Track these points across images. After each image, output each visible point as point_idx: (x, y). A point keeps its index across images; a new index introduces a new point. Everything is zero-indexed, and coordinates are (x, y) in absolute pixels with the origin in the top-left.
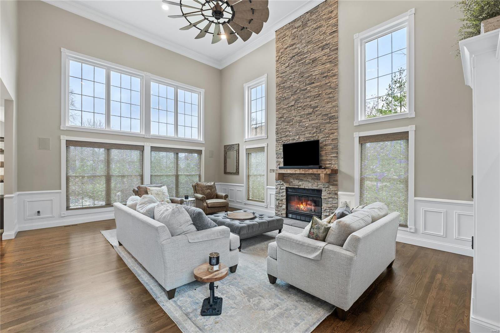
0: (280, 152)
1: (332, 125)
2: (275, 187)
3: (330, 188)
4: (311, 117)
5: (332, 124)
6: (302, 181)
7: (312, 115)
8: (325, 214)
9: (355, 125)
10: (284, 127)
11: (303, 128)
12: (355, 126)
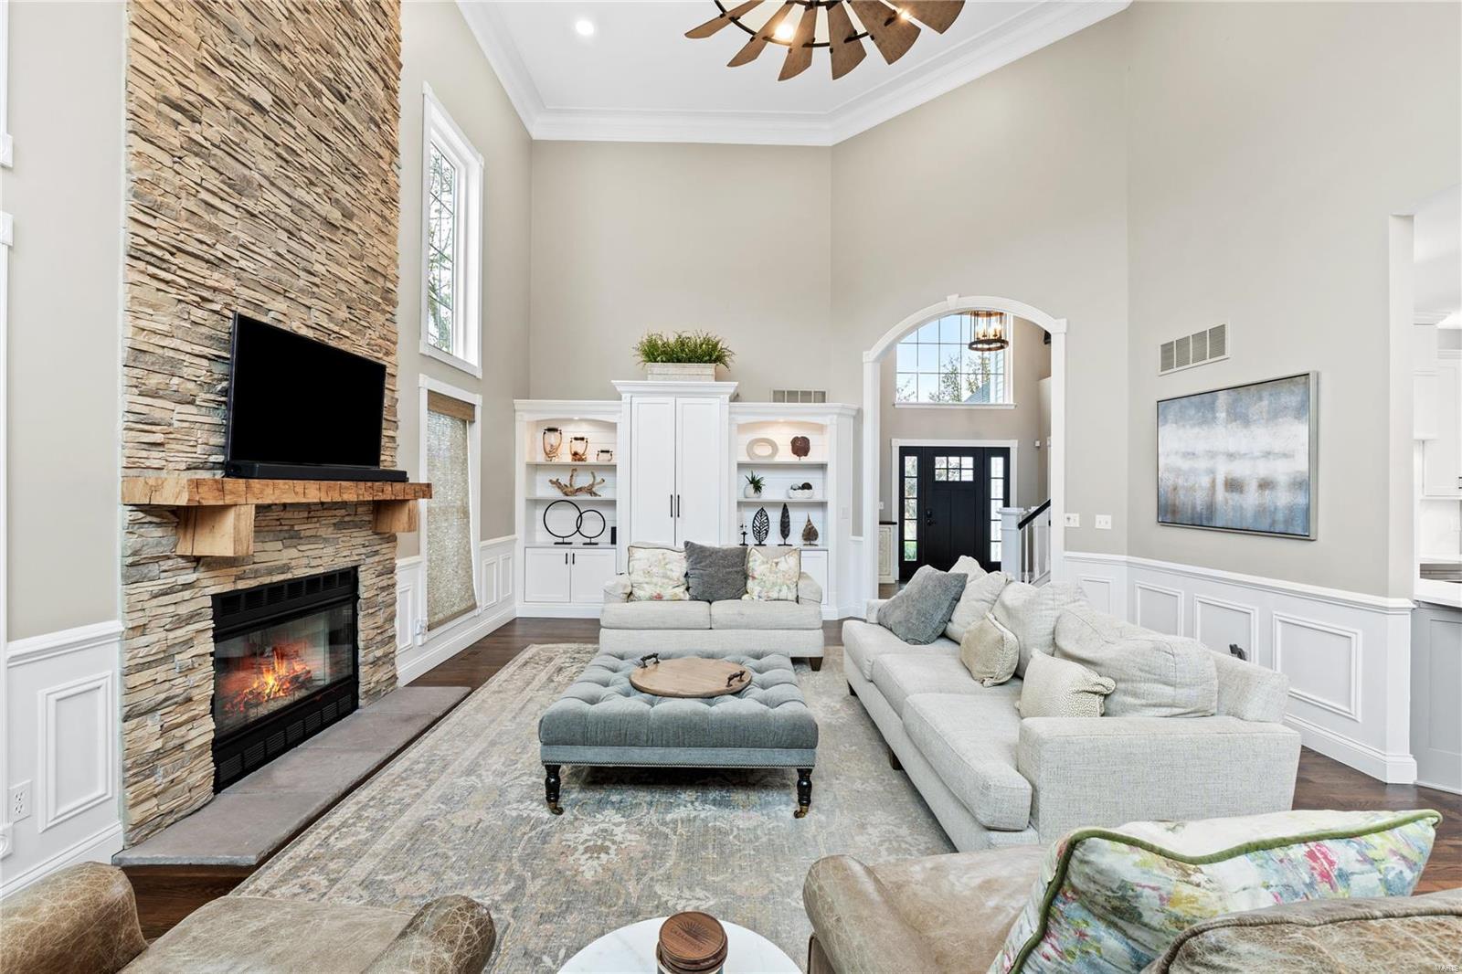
0: (171, 354)
1: (387, 323)
2: (117, 626)
3: (384, 551)
4: (332, 240)
5: (387, 320)
6: (295, 541)
7: (335, 235)
8: (371, 658)
9: (421, 351)
10: (204, 195)
11: (302, 274)
12: (421, 354)
